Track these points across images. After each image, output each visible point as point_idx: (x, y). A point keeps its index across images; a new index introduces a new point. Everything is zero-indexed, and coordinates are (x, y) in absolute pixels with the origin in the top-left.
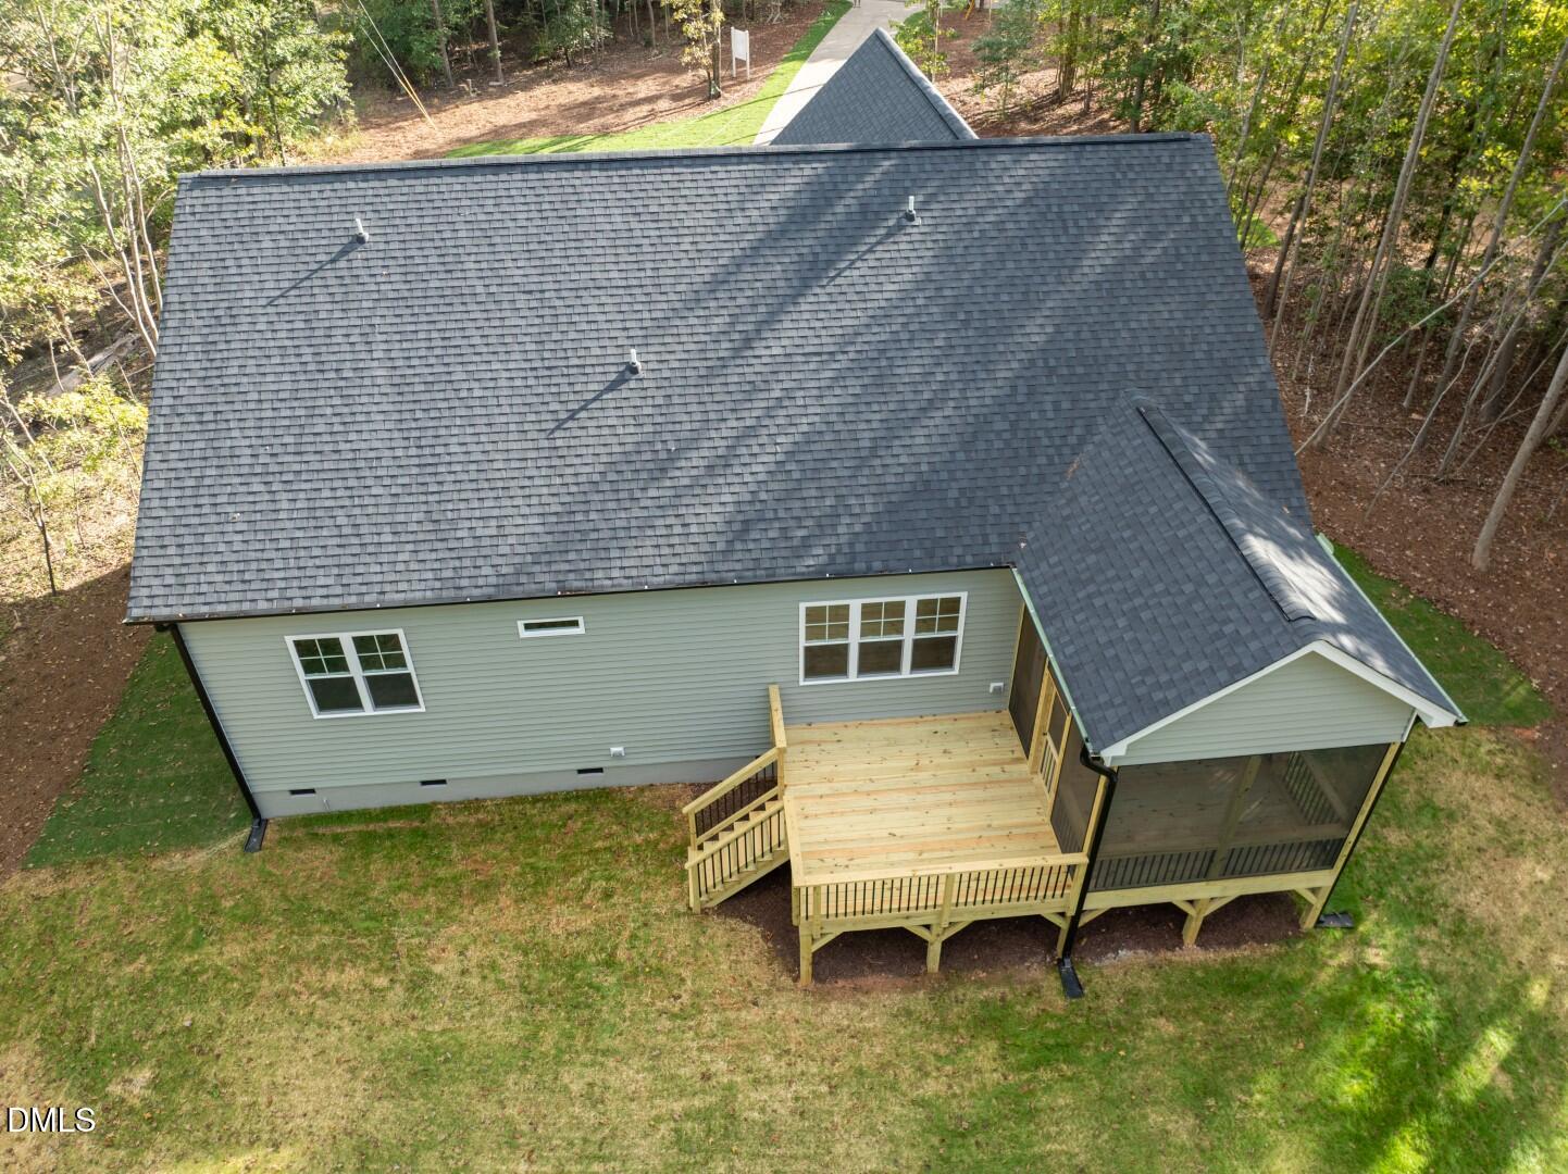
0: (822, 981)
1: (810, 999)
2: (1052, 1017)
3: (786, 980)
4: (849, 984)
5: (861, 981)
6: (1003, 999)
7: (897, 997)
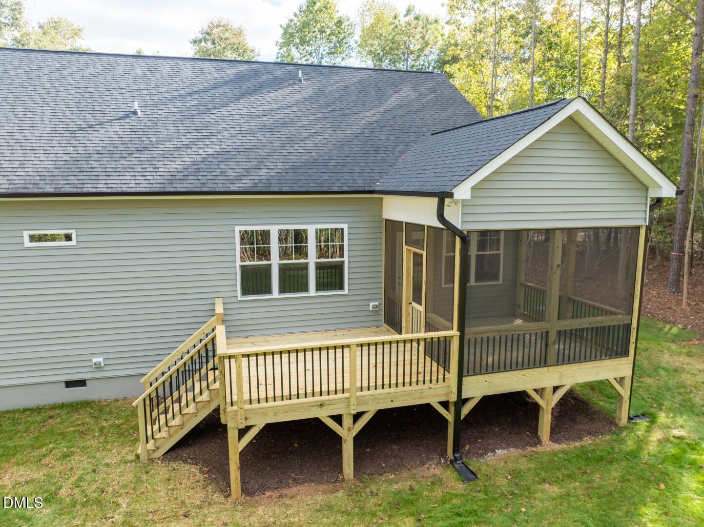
0: (251, 495)
1: (240, 508)
2: (456, 495)
3: (218, 497)
4: (276, 494)
5: (285, 491)
6: (411, 489)
7: (319, 498)
